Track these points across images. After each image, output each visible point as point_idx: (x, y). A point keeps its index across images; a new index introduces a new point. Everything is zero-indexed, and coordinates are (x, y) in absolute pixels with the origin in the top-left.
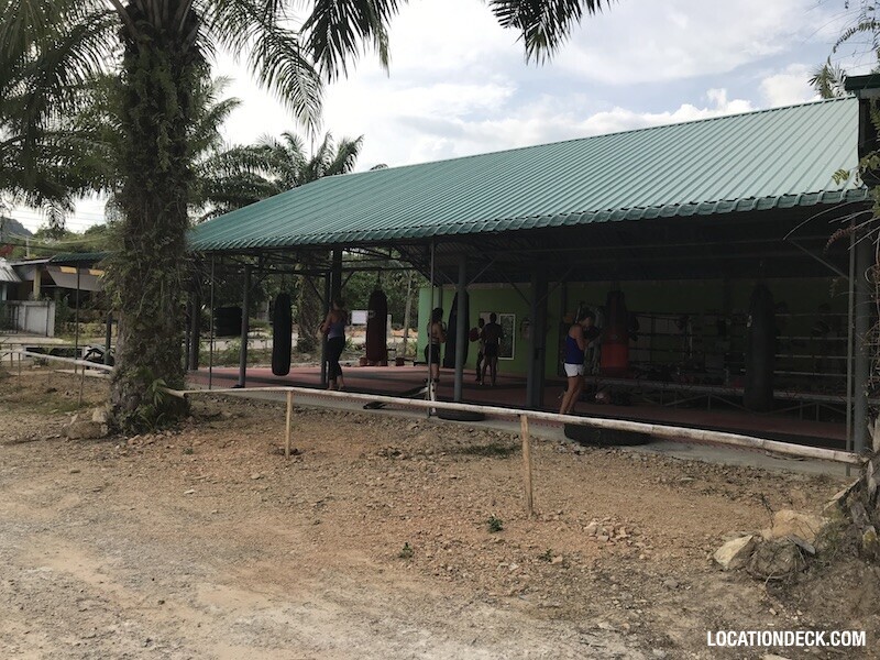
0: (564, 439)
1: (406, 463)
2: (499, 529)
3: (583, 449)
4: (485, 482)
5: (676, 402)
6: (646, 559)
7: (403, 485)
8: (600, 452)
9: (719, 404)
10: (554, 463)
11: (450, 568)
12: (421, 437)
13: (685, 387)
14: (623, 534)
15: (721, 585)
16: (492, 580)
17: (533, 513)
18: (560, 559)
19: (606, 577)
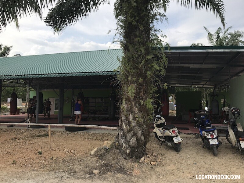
0: (65, 131)
1: (19, 141)
2: (42, 154)
3: (69, 133)
4: (41, 143)
5: (97, 119)
6: (76, 156)
7: (16, 147)
8: (73, 133)
9: (107, 119)
10: (61, 137)
11: (25, 165)
12: (24, 134)
13: (99, 115)
14: (72, 151)
15: (90, 159)
16: (36, 166)
17: (51, 149)
18: (55, 158)
19: (65, 161)
